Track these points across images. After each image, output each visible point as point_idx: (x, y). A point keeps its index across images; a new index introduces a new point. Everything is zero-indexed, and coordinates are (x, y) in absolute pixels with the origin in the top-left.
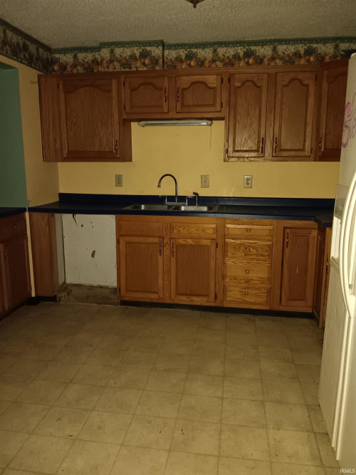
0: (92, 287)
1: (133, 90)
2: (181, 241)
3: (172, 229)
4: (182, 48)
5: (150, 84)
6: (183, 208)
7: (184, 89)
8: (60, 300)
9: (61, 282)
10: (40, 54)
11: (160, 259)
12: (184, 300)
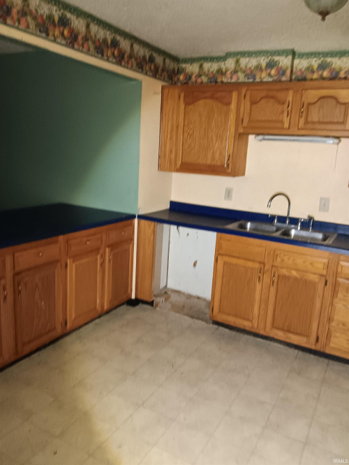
0: (189, 296)
1: (253, 103)
2: (284, 272)
3: (275, 256)
4: (315, 57)
5: (273, 97)
6: (293, 232)
7: (309, 104)
8: (157, 305)
9: (162, 285)
10: (167, 65)
11: (258, 287)
12: (280, 335)
